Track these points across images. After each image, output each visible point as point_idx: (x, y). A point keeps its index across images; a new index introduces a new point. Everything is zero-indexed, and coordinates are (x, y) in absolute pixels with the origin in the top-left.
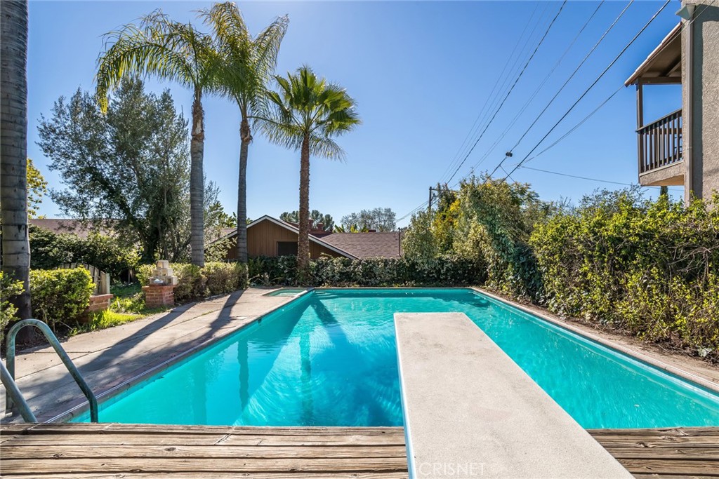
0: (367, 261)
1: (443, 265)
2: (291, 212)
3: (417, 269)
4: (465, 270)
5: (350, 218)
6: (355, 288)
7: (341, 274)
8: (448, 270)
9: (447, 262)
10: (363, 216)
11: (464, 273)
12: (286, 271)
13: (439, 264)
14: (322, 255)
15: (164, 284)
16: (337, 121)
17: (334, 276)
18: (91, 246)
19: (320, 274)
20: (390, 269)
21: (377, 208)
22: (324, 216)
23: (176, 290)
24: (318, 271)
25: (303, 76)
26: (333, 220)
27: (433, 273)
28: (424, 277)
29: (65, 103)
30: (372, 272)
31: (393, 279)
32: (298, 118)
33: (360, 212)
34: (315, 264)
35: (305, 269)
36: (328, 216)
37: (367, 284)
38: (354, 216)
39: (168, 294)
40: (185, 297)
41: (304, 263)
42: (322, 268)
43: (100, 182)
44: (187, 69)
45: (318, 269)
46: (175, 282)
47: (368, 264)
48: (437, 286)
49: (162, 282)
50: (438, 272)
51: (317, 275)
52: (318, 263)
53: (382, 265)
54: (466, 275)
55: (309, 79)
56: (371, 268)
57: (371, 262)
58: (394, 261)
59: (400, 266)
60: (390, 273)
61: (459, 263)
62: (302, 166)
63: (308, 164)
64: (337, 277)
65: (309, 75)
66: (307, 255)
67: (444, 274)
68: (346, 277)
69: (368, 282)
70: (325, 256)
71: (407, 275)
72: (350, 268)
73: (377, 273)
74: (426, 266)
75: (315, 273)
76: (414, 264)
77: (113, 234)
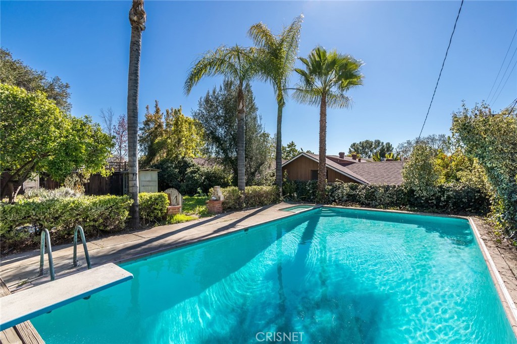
0: (370, 187)
1: (444, 193)
2: (358, 142)
3: (416, 195)
4: (472, 199)
5: (406, 145)
6: (356, 208)
7: (349, 195)
8: (449, 197)
9: (448, 191)
10: (417, 142)
11: (469, 201)
12: (311, 192)
13: (439, 192)
14: (337, 181)
15: (216, 200)
16: (346, 79)
17: (343, 197)
18: (213, 173)
19: (333, 195)
20: (390, 194)
21: (431, 135)
22: (385, 144)
23: (223, 203)
24: (333, 192)
25: (317, 54)
26: (393, 146)
27: (432, 199)
28: (421, 203)
29: (202, 100)
30: (374, 196)
31: (392, 202)
32: (318, 84)
33: (415, 138)
34: (330, 187)
35: (322, 191)
36: (388, 144)
37: (368, 205)
38: (409, 143)
39: (218, 206)
40: (229, 208)
41: (322, 186)
42: (335, 190)
43: (217, 140)
44: (236, 71)
45: (332, 191)
46: (222, 199)
47: (371, 189)
48: (434, 212)
49: (215, 199)
50: (438, 199)
51: (331, 195)
52: (333, 186)
53: (382, 190)
54: (471, 204)
55: (321, 54)
56: (373, 192)
57: (373, 188)
58: (394, 187)
59: (399, 192)
60: (391, 197)
61: (464, 191)
62: (321, 117)
63: (325, 115)
64: (345, 198)
65: (322, 51)
66: (325, 181)
67: (444, 201)
68: (353, 199)
69: (369, 203)
70: (338, 182)
71: (406, 200)
72: (356, 192)
73: (377, 197)
74: (425, 193)
75: (330, 194)
76: (412, 191)
77: (221, 167)
